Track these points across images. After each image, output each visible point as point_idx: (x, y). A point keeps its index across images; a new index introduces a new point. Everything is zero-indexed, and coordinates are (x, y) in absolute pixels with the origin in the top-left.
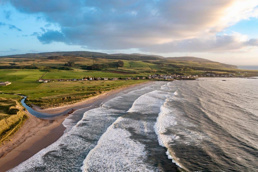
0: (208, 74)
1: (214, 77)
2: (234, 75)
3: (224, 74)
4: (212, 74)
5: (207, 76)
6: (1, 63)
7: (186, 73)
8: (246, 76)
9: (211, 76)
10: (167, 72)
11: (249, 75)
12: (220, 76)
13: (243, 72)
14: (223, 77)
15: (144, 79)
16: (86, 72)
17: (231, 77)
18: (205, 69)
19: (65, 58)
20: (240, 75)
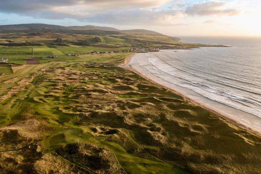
0: (164, 47)
1: (168, 49)
2: (180, 48)
3: (174, 47)
4: (167, 47)
5: (164, 49)
6: (1, 41)
7: (150, 47)
8: (187, 48)
9: (167, 49)
10: (139, 46)
11: (189, 47)
12: (172, 48)
13: (185, 45)
14: (174, 49)
15: (129, 52)
16: (81, 47)
17: (178, 49)
18: (161, 43)
19: (46, 34)
20: (183, 47)
